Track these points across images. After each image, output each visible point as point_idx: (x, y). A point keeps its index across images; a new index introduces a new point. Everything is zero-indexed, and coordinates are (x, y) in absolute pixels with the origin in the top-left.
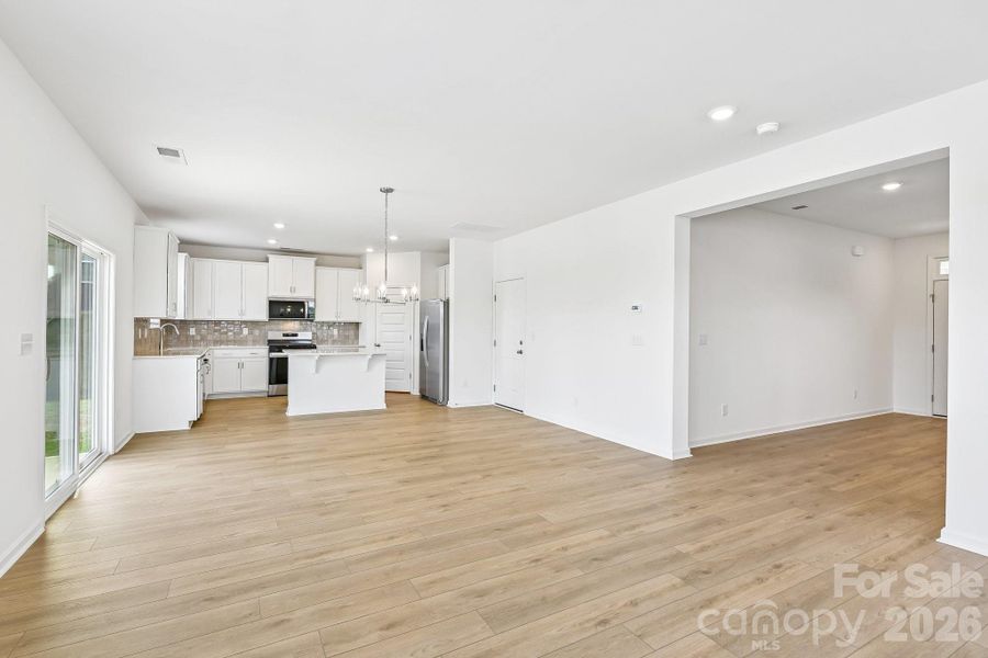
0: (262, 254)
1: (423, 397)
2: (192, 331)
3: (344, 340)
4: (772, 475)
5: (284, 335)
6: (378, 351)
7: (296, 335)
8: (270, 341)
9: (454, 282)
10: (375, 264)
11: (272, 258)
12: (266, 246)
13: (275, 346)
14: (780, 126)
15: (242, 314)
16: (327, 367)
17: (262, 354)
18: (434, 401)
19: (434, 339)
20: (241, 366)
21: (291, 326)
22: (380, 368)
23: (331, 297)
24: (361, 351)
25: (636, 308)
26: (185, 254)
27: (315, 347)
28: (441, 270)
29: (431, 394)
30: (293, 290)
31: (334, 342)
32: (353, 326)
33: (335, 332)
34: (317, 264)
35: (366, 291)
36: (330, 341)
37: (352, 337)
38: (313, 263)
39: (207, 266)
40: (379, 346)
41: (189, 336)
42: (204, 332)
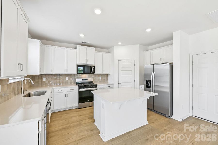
2: (44, 79)
3: (103, 81)
5: (83, 80)
7: (87, 80)
15: (66, 71)
17: (75, 90)
20: (66, 96)
21: (85, 76)
26: (39, 40)
30: (87, 61)
31: (100, 82)
32: (106, 76)
33: (100, 78)
34: (96, 51)
36: (98, 81)
37: (106, 80)
38: (94, 50)
39: (51, 49)
40: (120, 84)
41: (42, 81)
42: (49, 80)
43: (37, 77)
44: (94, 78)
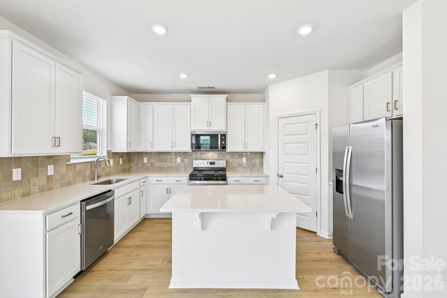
2: (145, 160)
3: (251, 167)
7: (214, 163)
11: (194, 98)
15: (173, 145)
17: (184, 180)
20: (169, 191)
21: (210, 155)
30: (209, 124)
31: (243, 169)
32: (258, 156)
33: (244, 160)
36: (240, 168)
37: (258, 165)
38: (224, 99)
40: (282, 177)
41: (143, 164)
42: (152, 161)
43: (136, 157)
44: (231, 161)
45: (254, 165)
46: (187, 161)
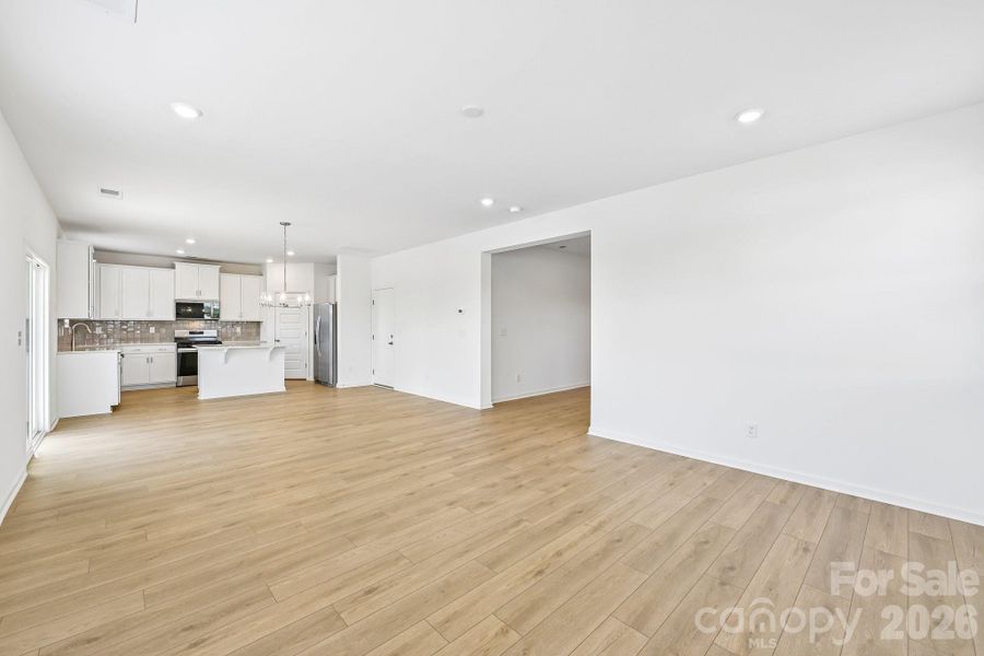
0: (168, 261)
1: (317, 381)
2: (99, 330)
3: (246, 337)
4: (532, 413)
5: (190, 333)
6: (278, 344)
7: (202, 333)
8: (176, 339)
9: (341, 289)
10: (275, 273)
11: (178, 265)
12: (172, 254)
13: (181, 342)
14: (522, 209)
15: (149, 314)
16: (234, 359)
17: (171, 349)
18: (326, 384)
19: (325, 334)
20: (150, 360)
21: (197, 325)
22: (281, 358)
23: (234, 299)
24: (262, 345)
25: (460, 311)
27: (220, 343)
28: (332, 278)
29: (323, 379)
30: (199, 293)
31: (237, 339)
32: (255, 325)
33: (239, 330)
34: (221, 271)
35: (270, 299)
36: (234, 337)
37: (254, 334)
38: (218, 271)
40: (278, 341)
44: (223, 330)
45: (250, 334)
46: (163, 331)
